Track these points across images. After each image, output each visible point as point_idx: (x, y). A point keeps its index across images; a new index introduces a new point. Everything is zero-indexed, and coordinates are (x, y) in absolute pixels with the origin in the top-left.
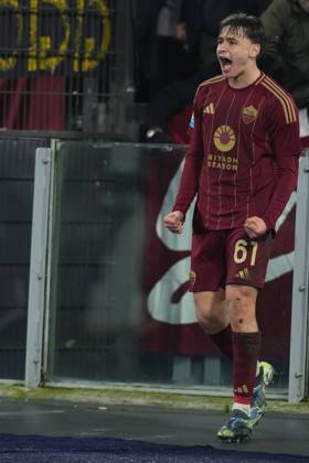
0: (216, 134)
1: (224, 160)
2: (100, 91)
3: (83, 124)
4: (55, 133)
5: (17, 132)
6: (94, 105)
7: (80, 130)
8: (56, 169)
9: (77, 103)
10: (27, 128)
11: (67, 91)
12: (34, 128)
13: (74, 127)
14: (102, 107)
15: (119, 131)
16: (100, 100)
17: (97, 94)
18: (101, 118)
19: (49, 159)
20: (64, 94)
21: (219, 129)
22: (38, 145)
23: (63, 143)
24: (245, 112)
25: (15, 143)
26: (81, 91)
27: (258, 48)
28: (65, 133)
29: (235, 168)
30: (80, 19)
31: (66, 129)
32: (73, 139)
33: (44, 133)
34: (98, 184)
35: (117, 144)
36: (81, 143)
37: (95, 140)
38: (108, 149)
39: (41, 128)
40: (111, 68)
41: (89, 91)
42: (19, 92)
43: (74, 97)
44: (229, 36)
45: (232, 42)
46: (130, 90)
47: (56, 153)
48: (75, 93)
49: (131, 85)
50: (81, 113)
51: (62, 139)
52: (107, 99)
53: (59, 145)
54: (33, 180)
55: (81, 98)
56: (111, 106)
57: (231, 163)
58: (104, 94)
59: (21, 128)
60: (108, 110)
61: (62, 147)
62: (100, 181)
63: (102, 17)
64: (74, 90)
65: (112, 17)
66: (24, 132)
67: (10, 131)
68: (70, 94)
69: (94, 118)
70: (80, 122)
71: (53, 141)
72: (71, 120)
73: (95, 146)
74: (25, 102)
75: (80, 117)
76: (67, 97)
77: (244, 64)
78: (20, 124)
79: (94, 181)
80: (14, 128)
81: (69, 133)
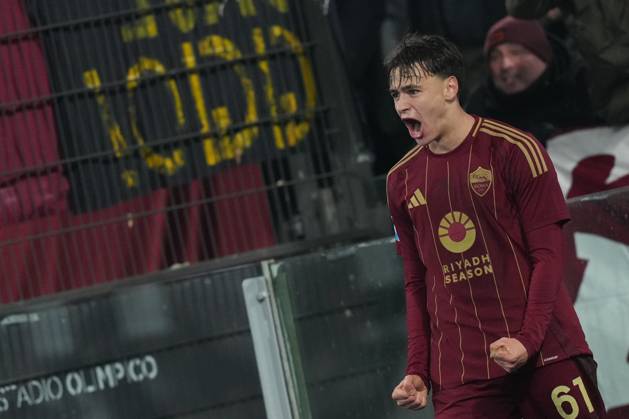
0: (441, 231)
1: (467, 263)
2: (318, 171)
3: (303, 228)
4: (264, 252)
5: (209, 264)
6: (314, 196)
7: (301, 237)
8: (281, 307)
9: (287, 198)
10: (221, 254)
11: (268, 182)
12: (231, 252)
13: (292, 236)
14: (326, 194)
15: (361, 225)
16: (321, 184)
17: (314, 177)
18: (329, 212)
19: (265, 294)
20: (264, 188)
21: (443, 223)
22: (244, 277)
23: (281, 263)
24: (473, 180)
25: (208, 281)
26: (288, 177)
27: (453, 82)
28: (280, 249)
29: (489, 269)
30: (264, 66)
31: (280, 241)
32: (294, 254)
33: (248, 255)
34: (348, 313)
35: (363, 245)
36: (308, 257)
37: (327, 247)
38: (352, 256)
39: (241, 249)
40: (326, 132)
41: (301, 175)
42: (195, 203)
43: (281, 189)
44: (403, 84)
45: (411, 90)
46: (362, 158)
47: (275, 282)
48: (280, 183)
49: (362, 151)
50: (296, 211)
51: (277, 258)
52: (331, 182)
53: (275, 268)
54: (249, 331)
55: (291, 190)
56: (340, 190)
57: (481, 265)
58: (324, 175)
59: (211, 256)
60: (336, 198)
61: (281, 270)
62: (351, 308)
63: (294, 57)
64: (278, 178)
65: (310, 53)
66: (217, 261)
67: (198, 264)
68: (273, 186)
69: (319, 214)
70: (298, 227)
71: (265, 264)
72: (284, 227)
73: (331, 256)
74: (209, 216)
75: (297, 218)
76: (270, 193)
77: (442, 115)
78: (208, 251)
79: (341, 310)
80: (201, 258)
81: (286, 247)
